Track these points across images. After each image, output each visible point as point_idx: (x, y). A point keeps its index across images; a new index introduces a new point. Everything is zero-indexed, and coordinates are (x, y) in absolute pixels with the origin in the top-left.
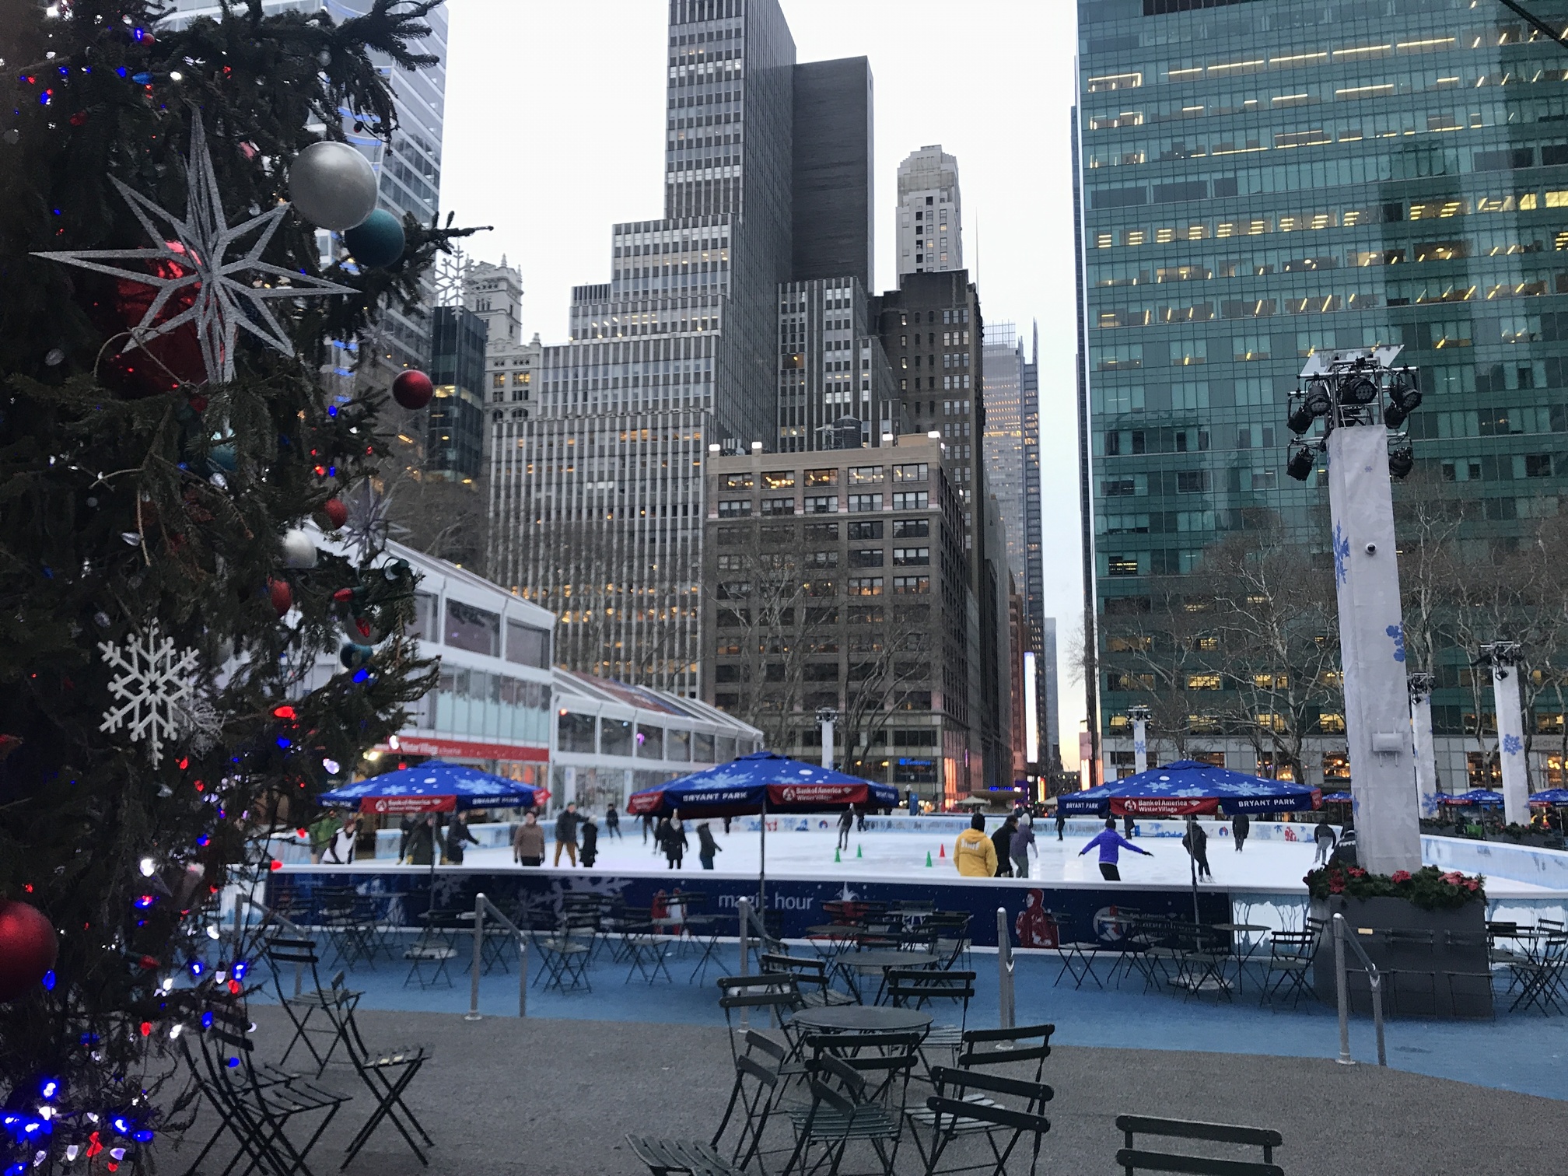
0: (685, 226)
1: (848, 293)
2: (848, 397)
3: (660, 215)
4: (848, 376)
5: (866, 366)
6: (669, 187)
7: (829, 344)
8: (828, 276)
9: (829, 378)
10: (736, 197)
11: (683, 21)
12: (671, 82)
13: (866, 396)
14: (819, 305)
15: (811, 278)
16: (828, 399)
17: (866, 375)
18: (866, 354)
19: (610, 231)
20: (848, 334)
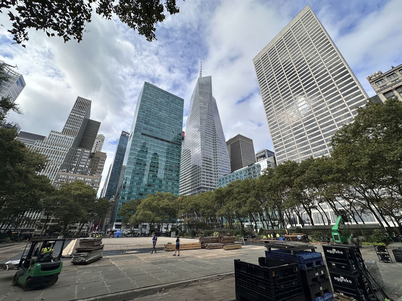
0: (66, 135)
1: (89, 152)
2: (84, 166)
3: (61, 131)
4: (85, 163)
5: (88, 162)
6: (64, 128)
7: (83, 158)
8: (86, 148)
9: (81, 162)
10: (76, 134)
11: (76, 108)
12: (70, 115)
13: (87, 167)
14: (82, 152)
15: (83, 148)
16: (80, 166)
17: (88, 164)
18: (89, 161)
19: (51, 131)
20: (87, 157)
